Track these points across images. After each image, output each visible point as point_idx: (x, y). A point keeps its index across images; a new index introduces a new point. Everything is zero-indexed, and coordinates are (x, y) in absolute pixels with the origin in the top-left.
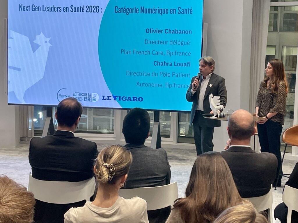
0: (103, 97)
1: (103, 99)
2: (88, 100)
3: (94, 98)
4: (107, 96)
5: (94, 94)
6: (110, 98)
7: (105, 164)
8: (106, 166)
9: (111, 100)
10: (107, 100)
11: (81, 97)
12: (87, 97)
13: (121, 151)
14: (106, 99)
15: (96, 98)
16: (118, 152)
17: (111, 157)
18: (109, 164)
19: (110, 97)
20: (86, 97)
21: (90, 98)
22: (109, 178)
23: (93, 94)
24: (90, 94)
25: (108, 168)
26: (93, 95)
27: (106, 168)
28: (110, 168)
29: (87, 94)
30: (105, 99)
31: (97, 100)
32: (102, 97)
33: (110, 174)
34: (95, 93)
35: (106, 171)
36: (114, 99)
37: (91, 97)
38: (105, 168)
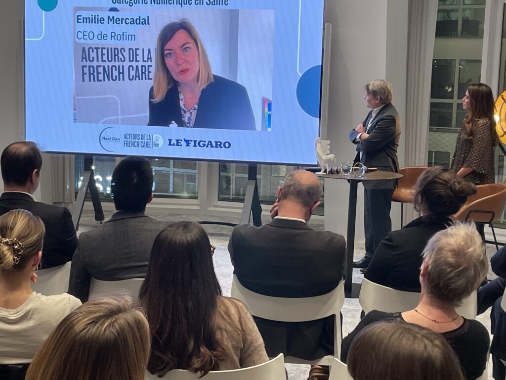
0: (170, 140)
1: (170, 144)
2: (147, 145)
3: (156, 143)
4: (176, 140)
5: (156, 137)
6: (180, 143)
7: (5, 241)
8: (7, 243)
9: (181, 145)
10: (176, 145)
11: (137, 140)
12: (145, 141)
13: (25, 217)
14: (174, 145)
15: (158, 142)
16: (21, 220)
17: (12, 229)
18: (11, 239)
19: (179, 141)
20: (143, 141)
21: (149, 142)
22: (14, 259)
23: (154, 136)
24: (150, 135)
25: (11, 245)
26: (154, 138)
27: (9, 247)
28: (13, 244)
29: (146, 136)
30: (172, 144)
31: (160, 146)
32: (168, 141)
33: (15, 253)
34: (158, 136)
35: (9, 249)
36: (186, 144)
37: (151, 141)
38: (6, 245)
